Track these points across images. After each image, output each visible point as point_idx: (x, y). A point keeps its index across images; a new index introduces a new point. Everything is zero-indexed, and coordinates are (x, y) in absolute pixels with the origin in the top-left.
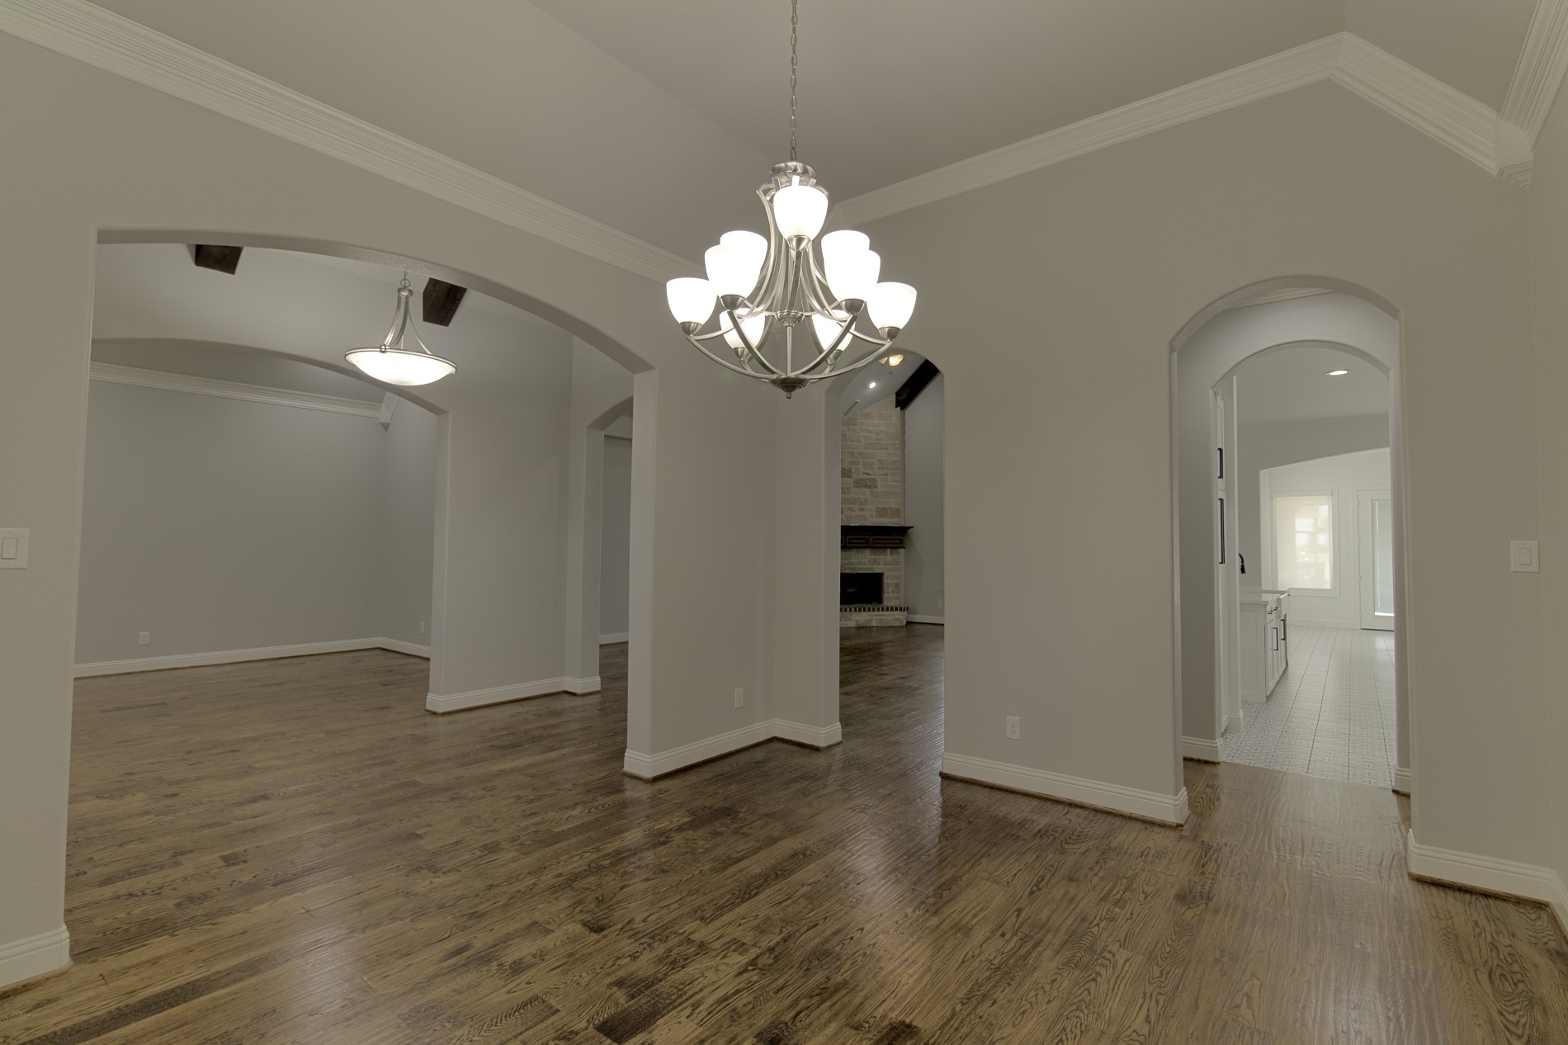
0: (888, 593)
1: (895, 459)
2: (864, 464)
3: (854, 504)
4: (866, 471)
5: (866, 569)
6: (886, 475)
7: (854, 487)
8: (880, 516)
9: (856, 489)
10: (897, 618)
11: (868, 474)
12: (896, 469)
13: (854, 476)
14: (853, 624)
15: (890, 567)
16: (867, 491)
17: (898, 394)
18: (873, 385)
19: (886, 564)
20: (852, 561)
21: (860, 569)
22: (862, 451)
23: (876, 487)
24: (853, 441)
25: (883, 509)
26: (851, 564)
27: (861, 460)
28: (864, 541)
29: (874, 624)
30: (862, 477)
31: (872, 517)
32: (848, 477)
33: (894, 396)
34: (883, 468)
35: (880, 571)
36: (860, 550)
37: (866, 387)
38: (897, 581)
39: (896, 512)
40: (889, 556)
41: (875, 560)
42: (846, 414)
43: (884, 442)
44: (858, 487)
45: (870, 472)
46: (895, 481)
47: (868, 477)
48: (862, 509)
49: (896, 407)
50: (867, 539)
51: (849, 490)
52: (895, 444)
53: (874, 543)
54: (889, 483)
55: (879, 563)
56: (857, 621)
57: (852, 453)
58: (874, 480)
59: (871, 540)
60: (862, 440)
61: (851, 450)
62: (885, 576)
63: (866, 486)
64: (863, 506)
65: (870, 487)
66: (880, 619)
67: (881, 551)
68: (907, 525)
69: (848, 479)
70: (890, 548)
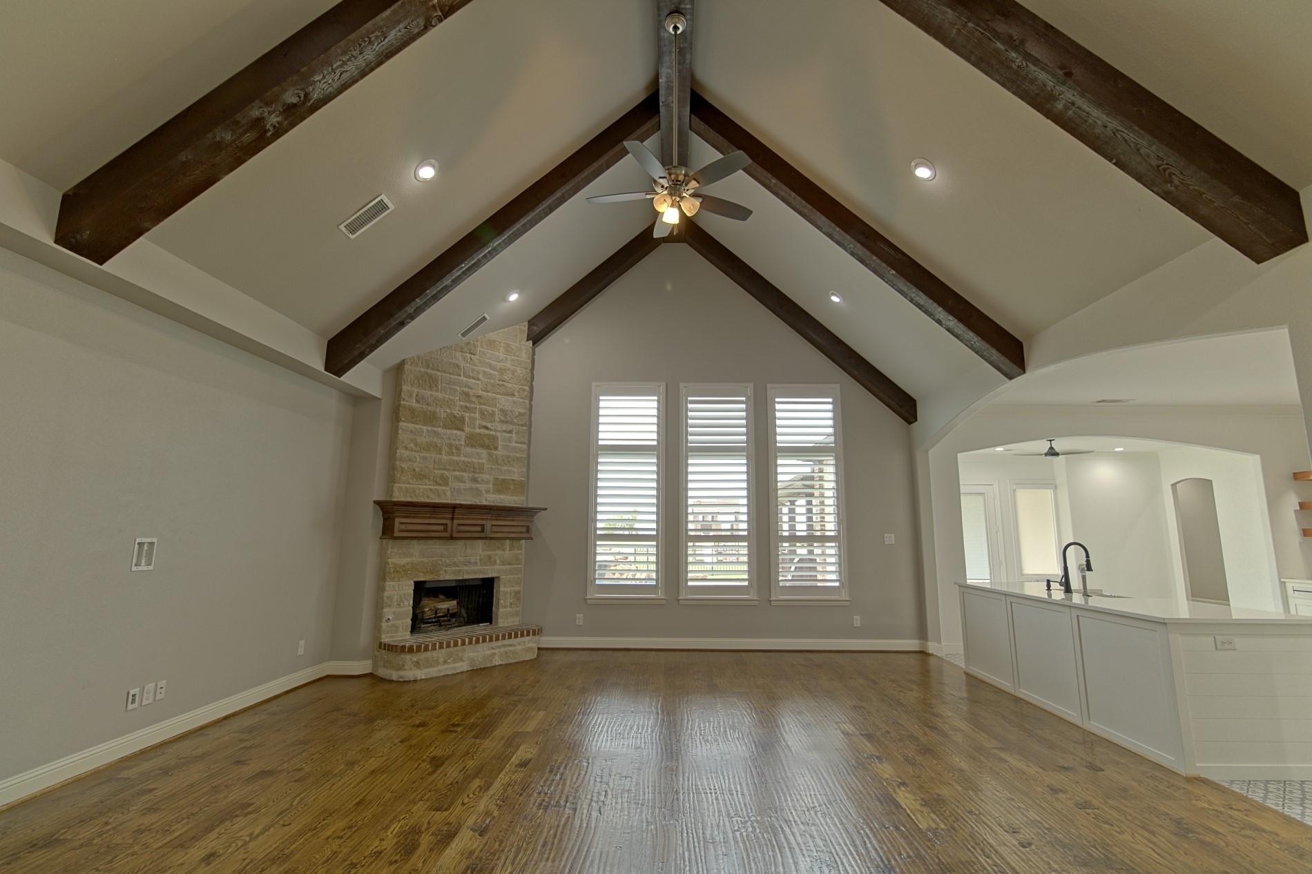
0: (506, 607)
1: (523, 411)
2: (482, 413)
3: (464, 471)
4: (484, 424)
5: (475, 573)
6: (510, 432)
7: (467, 445)
8: (499, 492)
9: (469, 450)
10: (524, 648)
11: (487, 428)
12: (522, 425)
13: (466, 429)
14: (464, 666)
15: (508, 567)
16: (484, 452)
17: (531, 323)
18: (514, 297)
19: (503, 563)
20: (455, 559)
21: (468, 573)
22: (480, 393)
23: (496, 448)
24: (469, 377)
25: (504, 480)
26: (455, 564)
27: (478, 407)
28: (479, 529)
29: (497, 661)
30: (478, 431)
31: (488, 492)
32: (459, 429)
33: (526, 324)
34: (506, 422)
35: (494, 575)
36: (469, 542)
37: (505, 299)
38: (517, 588)
39: (521, 487)
40: (507, 551)
41: (490, 557)
42: (464, 335)
43: (510, 385)
44: (474, 446)
45: (489, 425)
46: (521, 443)
47: (487, 432)
48: (475, 480)
49: (528, 340)
50: (483, 526)
51: (458, 449)
52: (524, 390)
53: (492, 532)
54: (513, 444)
55: (495, 561)
56: (472, 660)
57: (467, 395)
58: (493, 438)
59: (488, 528)
60: (481, 377)
61: (466, 390)
62: (502, 581)
63: (483, 446)
64: (476, 475)
65: (488, 447)
66: (506, 652)
67: (498, 543)
68: (530, 506)
69: (458, 432)
70: (510, 539)
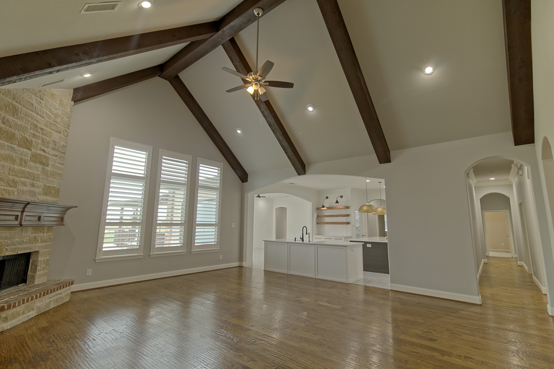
0: (40, 270)
1: (65, 144)
2: (43, 141)
3: (28, 178)
4: (43, 148)
5: (25, 249)
6: (56, 156)
7: (31, 160)
8: (46, 194)
9: (32, 164)
10: (64, 295)
12: (63, 153)
13: (32, 149)
15: (44, 244)
16: (40, 166)
17: (75, 91)
19: (42, 242)
20: (14, 240)
21: (21, 250)
22: (43, 127)
23: (48, 166)
24: (38, 114)
25: (49, 187)
26: (14, 244)
27: (41, 136)
30: (39, 152)
31: (40, 194)
32: (28, 149)
33: (72, 91)
34: (55, 150)
35: (36, 250)
38: (48, 258)
39: (58, 192)
40: (45, 235)
41: (35, 238)
43: (60, 126)
44: (35, 162)
45: (46, 149)
46: (61, 164)
47: (43, 153)
48: (33, 185)
49: (72, 101)
51: (26, 163)
54: (57, 164)
55: (38, 241)
57: (36, 126)
58: (47, 158)
60: (44, 116)
61: (35, 122)
62: (40, 254)
63: (40, 163)
64: (34, 182)
65: (43, 164)
69: (27, 151)
